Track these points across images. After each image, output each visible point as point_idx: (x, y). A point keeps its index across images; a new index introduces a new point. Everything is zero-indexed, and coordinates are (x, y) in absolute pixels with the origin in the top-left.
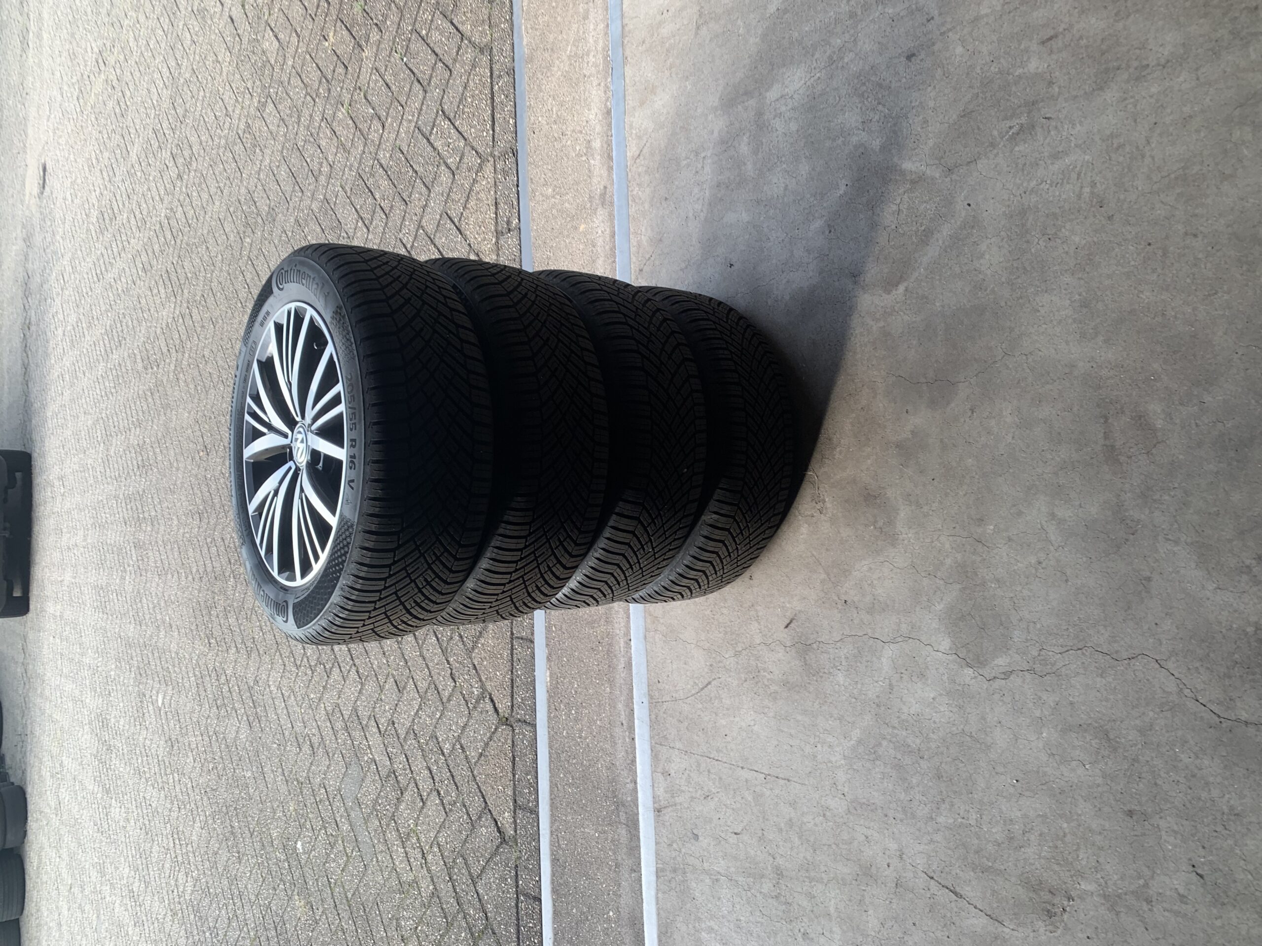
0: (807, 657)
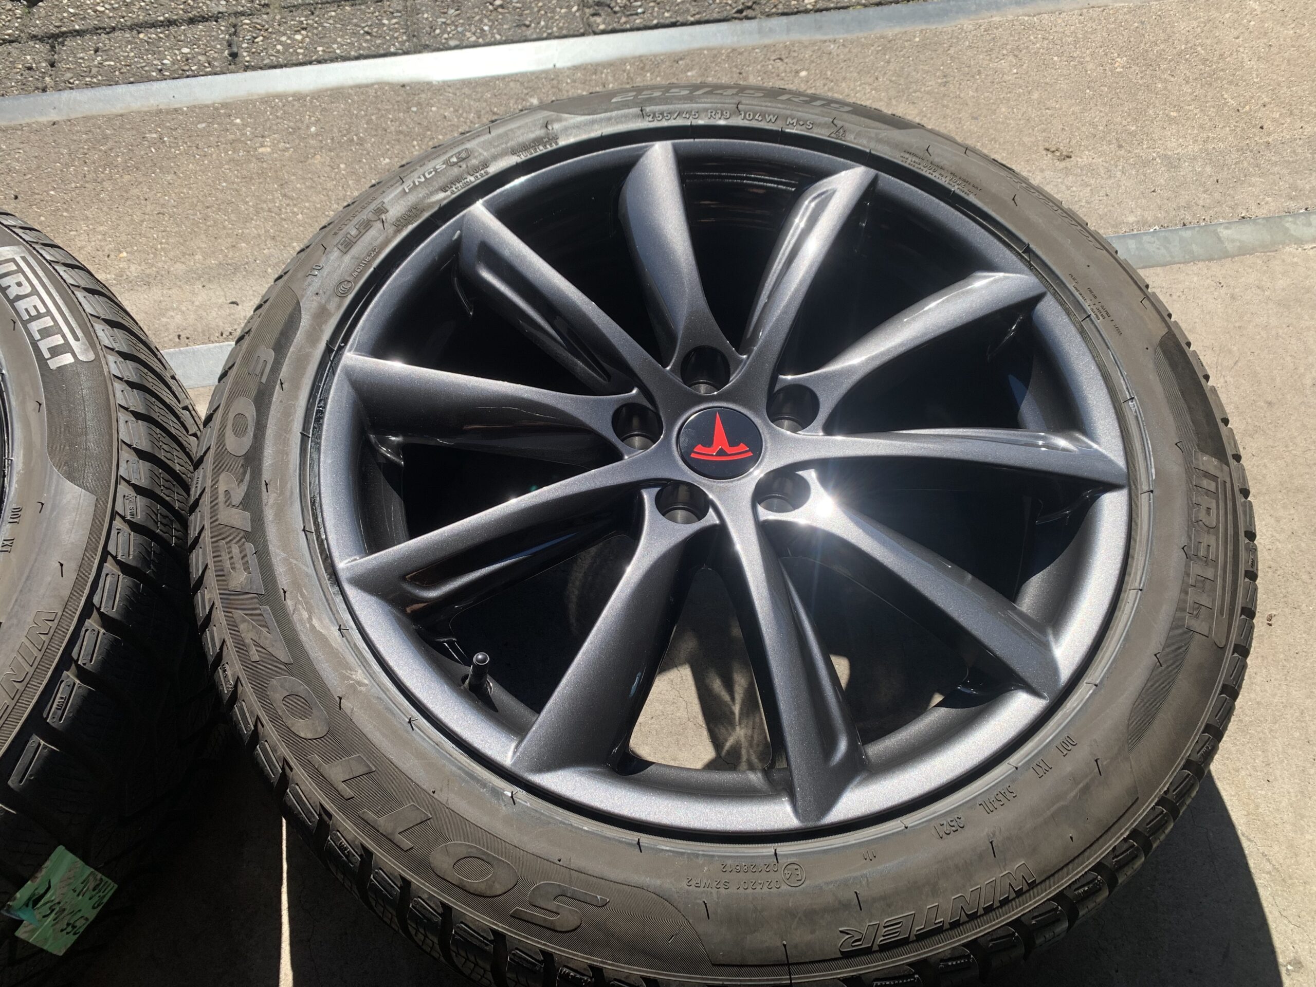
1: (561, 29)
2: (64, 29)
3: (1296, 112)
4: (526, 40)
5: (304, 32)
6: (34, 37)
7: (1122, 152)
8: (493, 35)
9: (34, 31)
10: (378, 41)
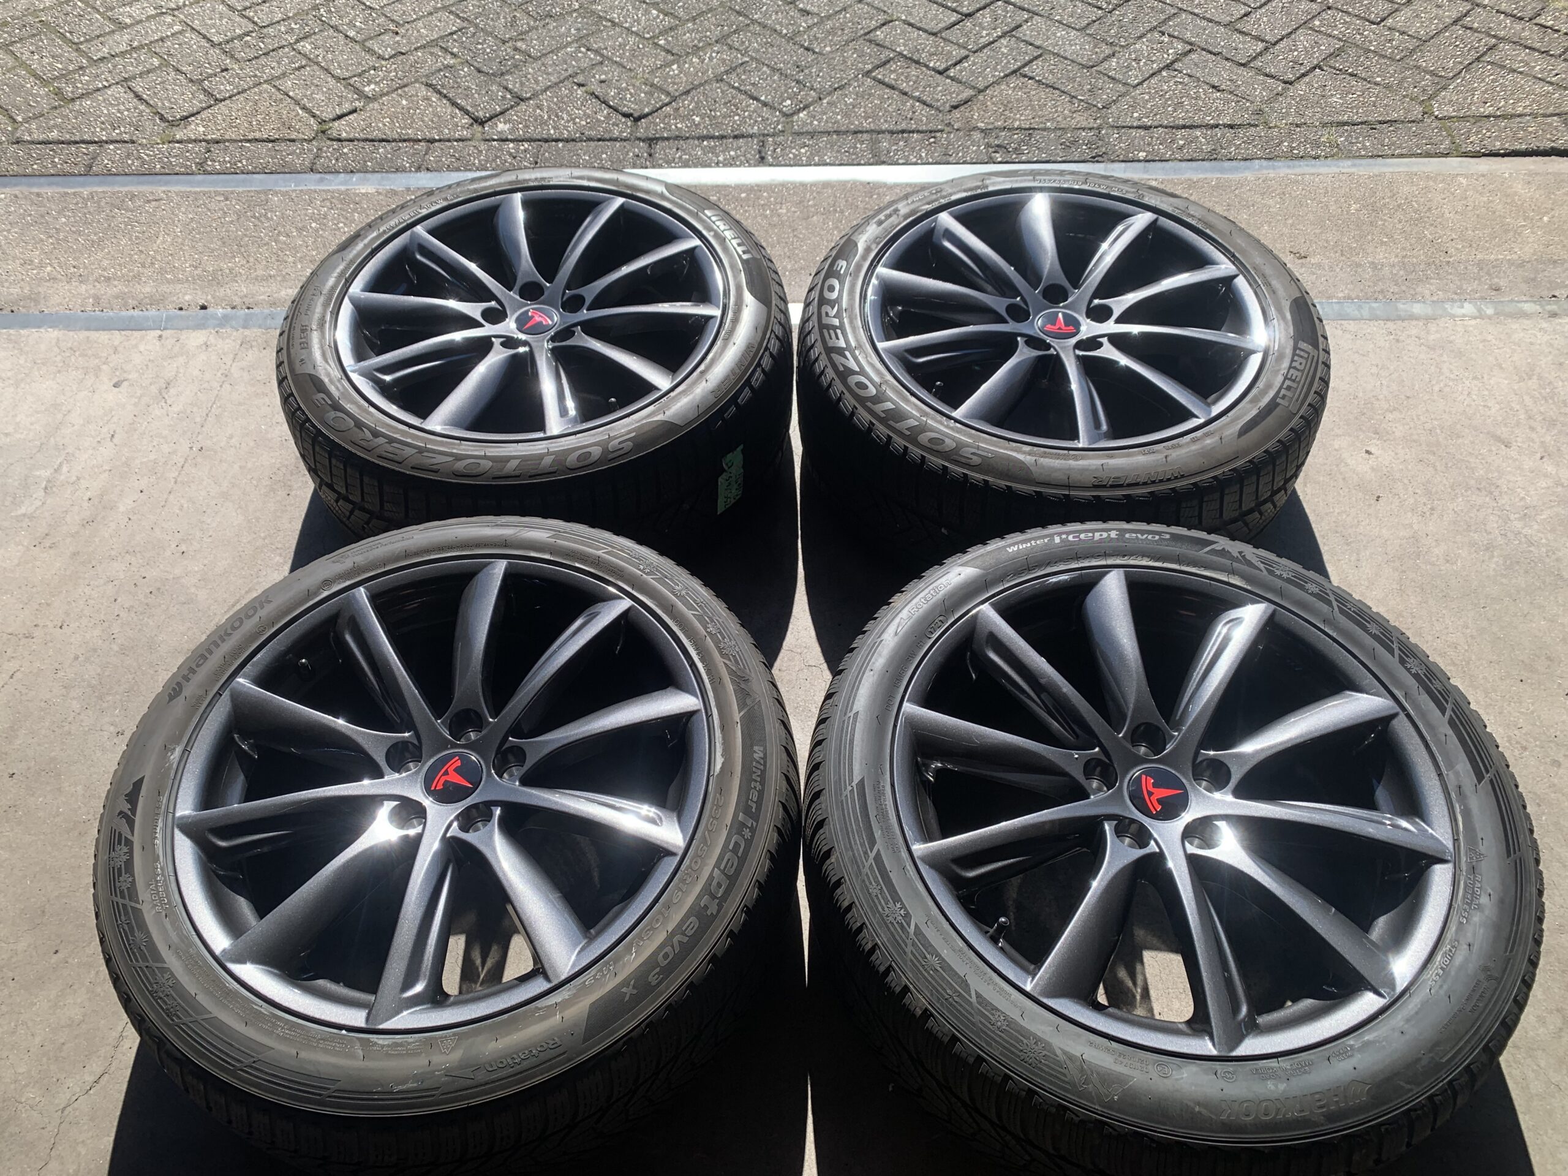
1: (973, 158)
2: (657, 136)
3: (1474, 245)
4: (948, 163)
5: (806, 148)
6: (639, 139)
7: (1343, 258)
8: (927, 159)
9: (638, 135)
10: (854, 157)
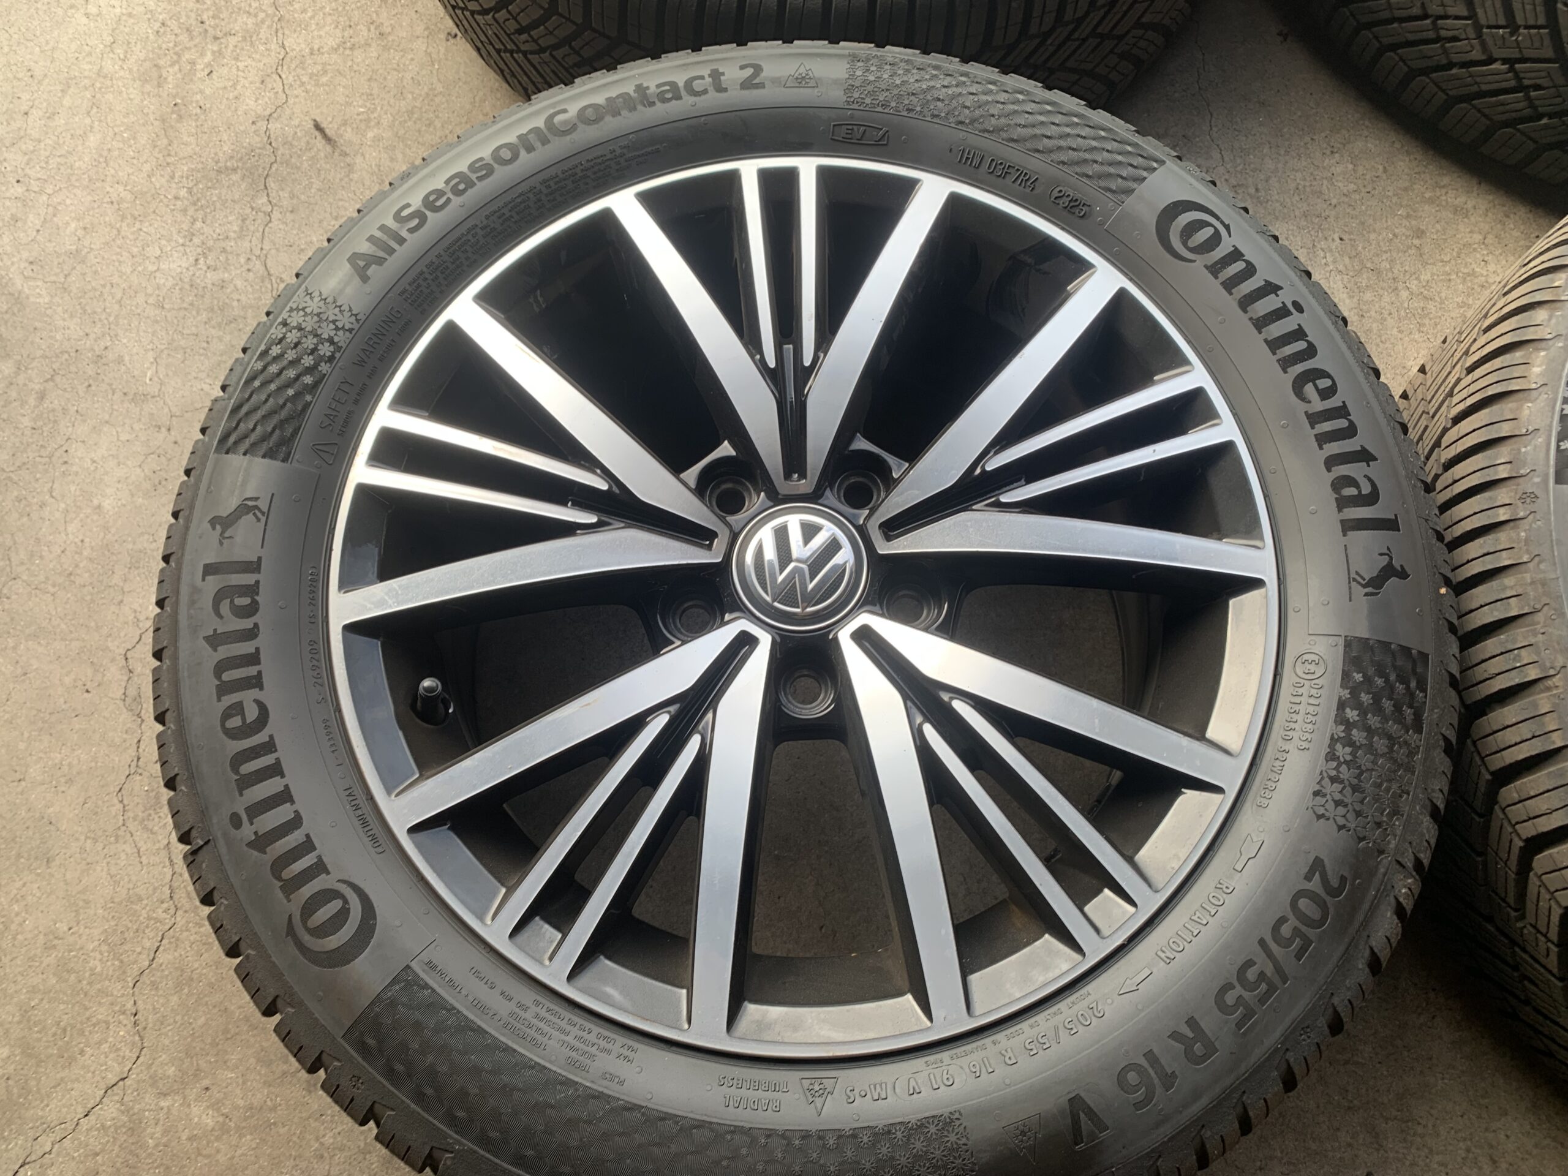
0: (235, 177)
